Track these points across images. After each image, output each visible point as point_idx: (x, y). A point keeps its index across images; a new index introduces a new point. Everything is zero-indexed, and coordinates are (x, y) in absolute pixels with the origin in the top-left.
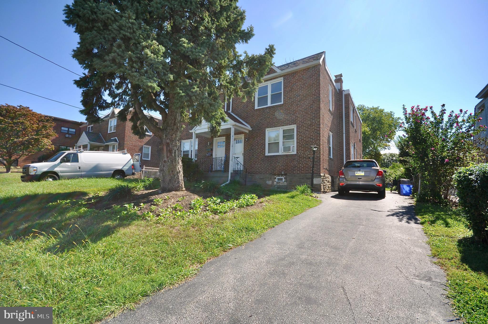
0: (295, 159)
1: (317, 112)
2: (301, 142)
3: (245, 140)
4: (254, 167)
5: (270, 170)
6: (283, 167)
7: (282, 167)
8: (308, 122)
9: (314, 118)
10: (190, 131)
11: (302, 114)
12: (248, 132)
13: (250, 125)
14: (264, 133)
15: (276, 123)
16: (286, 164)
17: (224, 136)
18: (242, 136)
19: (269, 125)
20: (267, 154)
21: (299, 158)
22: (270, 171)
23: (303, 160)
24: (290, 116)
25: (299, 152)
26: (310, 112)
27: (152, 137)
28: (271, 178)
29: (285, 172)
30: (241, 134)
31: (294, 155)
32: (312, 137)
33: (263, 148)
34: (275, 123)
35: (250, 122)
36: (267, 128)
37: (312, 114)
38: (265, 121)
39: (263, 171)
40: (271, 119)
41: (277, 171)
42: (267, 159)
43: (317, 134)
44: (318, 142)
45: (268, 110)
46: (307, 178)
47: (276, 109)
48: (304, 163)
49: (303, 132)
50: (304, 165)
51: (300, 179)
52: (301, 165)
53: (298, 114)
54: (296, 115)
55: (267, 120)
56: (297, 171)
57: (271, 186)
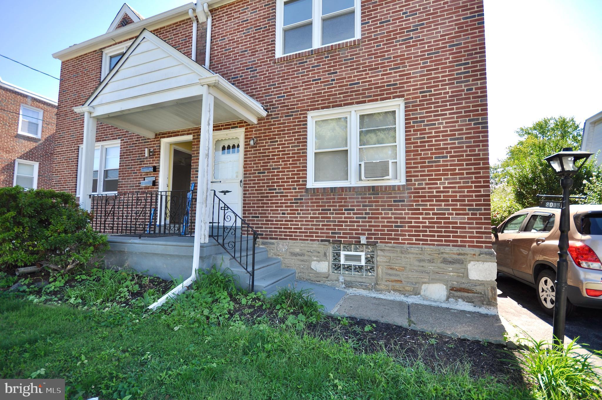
0: (403, 201)
1: (476, 58)
2: (422, 150)
3: (247, 144)
4: (273, 221)
5: (323, 229)
6: (363, 222)
7: (359, 222)
8: (445, 89)
9: (465, 77)
10: (78, 110)
11: (421, 68)
12: (255, 121)
13: (263, 103)
14: (303, 125)
15: (340, 94)
16: (372, 214)
17: (188, 134)
18: (240, 134)
19: (318, 101)
20: (311, 184)
21: (414, 197)
22: (322, 233)
23: (430, 205)
24: (382, 75)
25: (415, 180)
26: (448, 58)
27: (41, 142)
28: (325, 254)
29: (371, 238)
30: (237, 127)
31: (399, 189)
32: (459, 134)
33: (299, 167)
34: (336, 94)
35: (263, 94)
36: (312, 110)
37: (457, 66)
38: (304, 89)
39: (300, 232)
40: (325, 86)
41: (344, 234)
42: (312, 199)
43: (475, 124)
44: (479, 150)
45: (315, 60)
46: (444, 258)
47: (339, 54)
48: (433, 214)
49: (428, 121)
50: (433, 218)
51: (420, 261)
52: (423, 218)
53: (410, 66)
54: (404, 71)
55: (311, 88)
56: (409, 235)
57: (327, 278)
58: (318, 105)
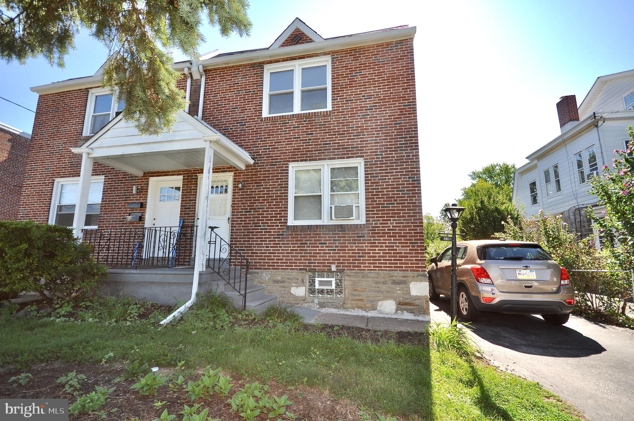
0: (364, 237)
1: (412, 134)
2: (377, 198)
3: (235, 187)
4: (257, 253)
5: (301, 260)
6: (333, 253)
7: (330, 253)
8: (392, 154)
9: (405, 147)
11: (376, 137)
13: (251, 153)
14: (285, 173)
15: (315, 151)
16: (341, 247)
17: (178, 175)
18: (229, 177)
19: (298, 155)
20: (291, 222)
21: (372, 233)
22: (300, 263)
23: (384, 240)
24: (348, 139)
25: (373, 221)
28: (303, 281)
29: (340, 266)
30: (226, 171)
31: (361, 227)
32: (402, 188)
33: (282, 208)
34: (312, 151)
35: (251, 145)
36: (292, 161)
37: (400, 138)
38: (286, 144)
39: (281, 263)
40: (303, 143)
41: (318, 263)
42: (292, 235)
43: (412, 181)
44: (415, 200)
45: (295, 122)
46: (393, 280)
47: (315, 120)
48: (386, 246)
49: (381, 176)
50: (385, 250)
51: (376, 283)
52: (379, 250)
53: (367, 135)
54: (363, 138)
55: (292, 144)
56: (369, 263)
57: (304, 300)
58: (298, 158)
